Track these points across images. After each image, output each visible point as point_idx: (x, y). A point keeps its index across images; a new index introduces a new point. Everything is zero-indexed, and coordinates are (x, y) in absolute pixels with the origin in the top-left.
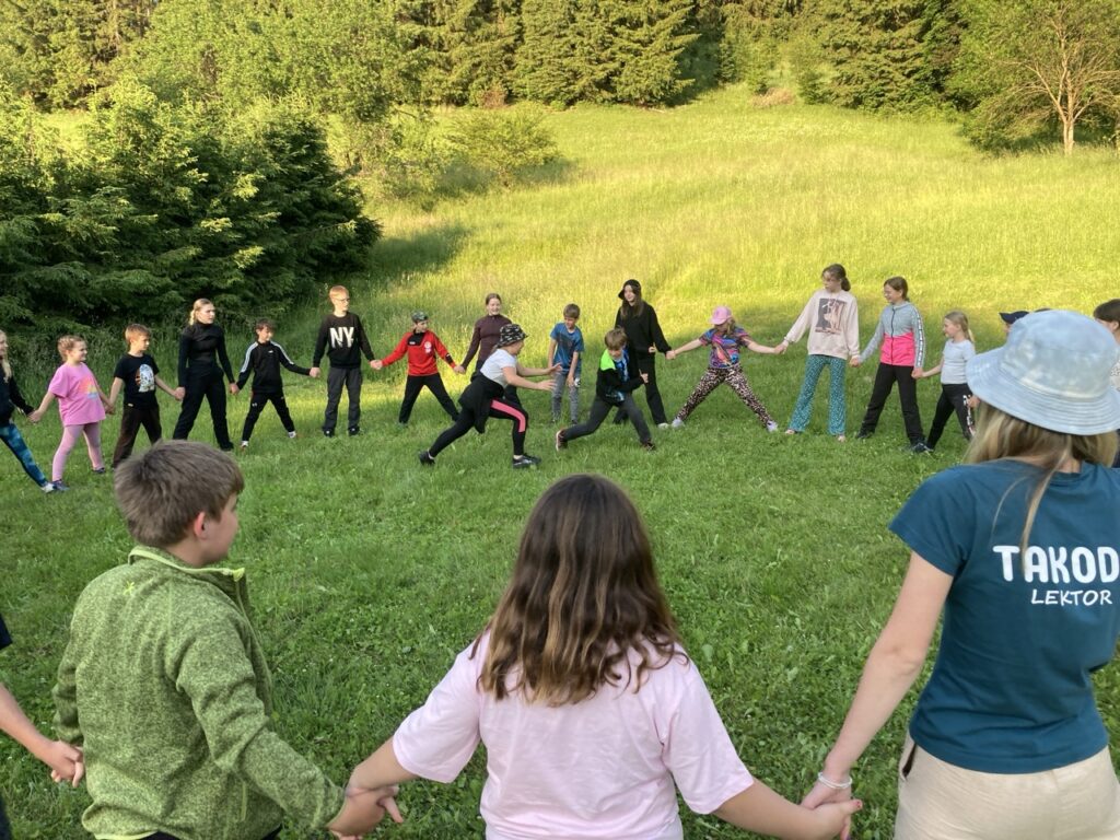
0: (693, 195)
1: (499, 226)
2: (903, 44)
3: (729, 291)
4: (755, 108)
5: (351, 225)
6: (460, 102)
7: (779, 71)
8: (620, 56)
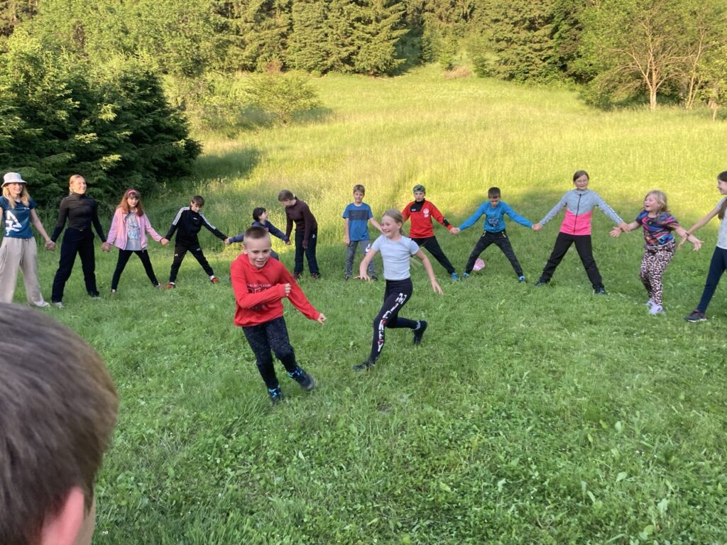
1: (282, 148)
2: (540, 40)
4: (445, 79)
5: (182, 143)
6: (252, 69)
7: (459, 56)
8: (357, 42)
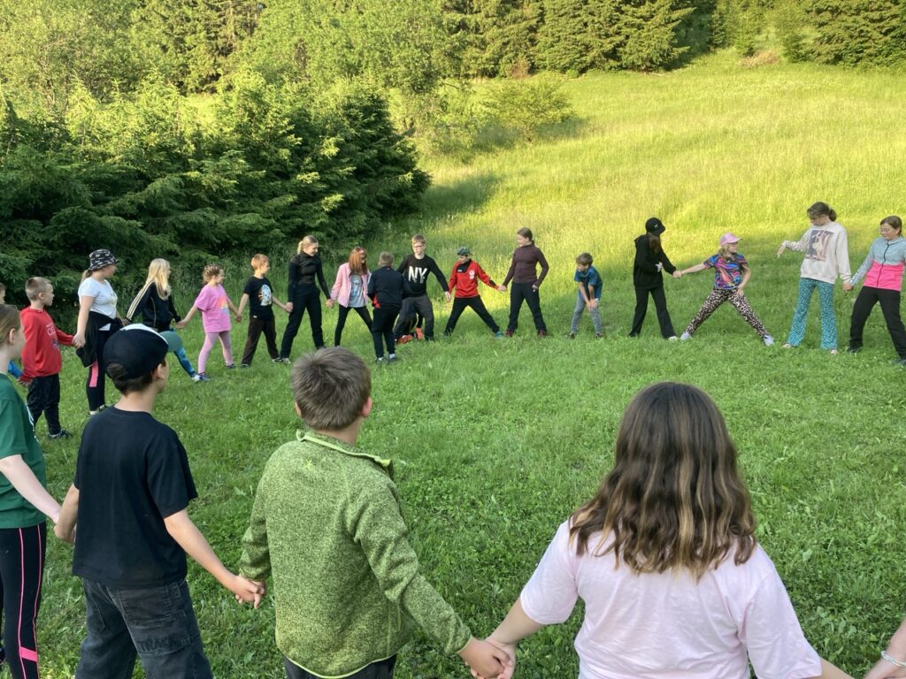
0: (690, 144)
1: (524, 174)
2: (880, 6)
3: (724, 224)
4: (743, 68)
5: (409, 176)
6: (492, 74)
7: (764, 35)
8: (625, 30)
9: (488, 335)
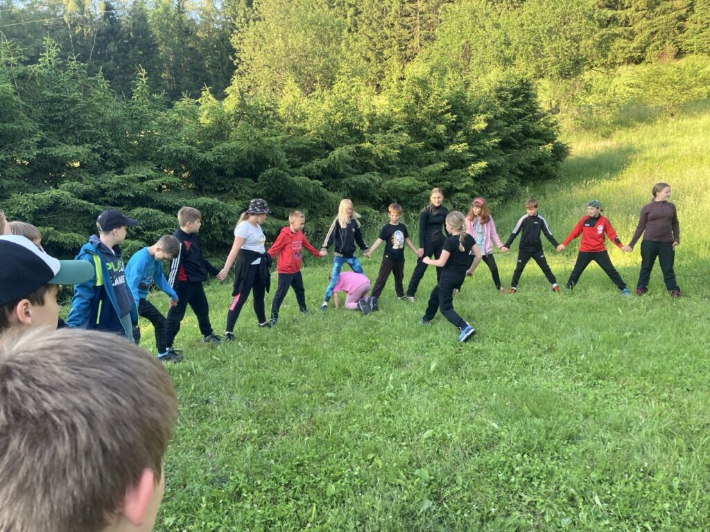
5: (549, 147)
6: (639, 61)
9: (614, 291)
